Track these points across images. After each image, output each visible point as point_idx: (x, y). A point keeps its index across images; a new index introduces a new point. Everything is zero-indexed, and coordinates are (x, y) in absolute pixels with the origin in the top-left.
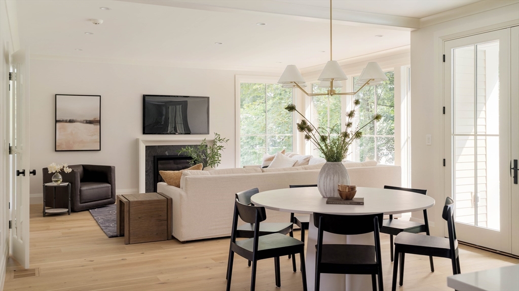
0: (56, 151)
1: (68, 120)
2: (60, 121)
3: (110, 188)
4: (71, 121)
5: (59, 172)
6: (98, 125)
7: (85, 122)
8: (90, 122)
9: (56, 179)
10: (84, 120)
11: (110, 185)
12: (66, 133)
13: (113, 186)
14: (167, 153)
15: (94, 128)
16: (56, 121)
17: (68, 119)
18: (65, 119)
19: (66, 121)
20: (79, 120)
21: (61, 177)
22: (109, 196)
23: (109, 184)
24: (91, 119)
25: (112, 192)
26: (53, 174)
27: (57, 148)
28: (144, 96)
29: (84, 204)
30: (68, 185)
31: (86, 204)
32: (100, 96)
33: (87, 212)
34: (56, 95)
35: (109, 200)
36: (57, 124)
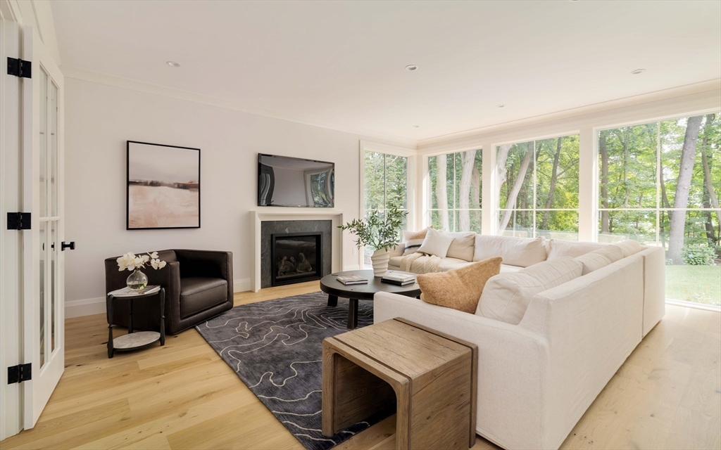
0: (128, 229)
1: (149, 182)
2: (135, 183)
3: (226, 286)
4: (153, 184)
5: (141, 269)
6: (196, 191)
7: (176, 186)
8: (185, 187)
9: (136, 283)
10: (175, 184)
11: (225, 282)
12: (145, 203)
13: (230, 282)
14: (287, 231)
15: (190, 195)
16: (129, 183)
17: (149, 180)
18: (144, 179)
19: (146, 184)
20: (168, 183)
21: (144, 277)
22: (225, 298)
23: (224, 279)
24: (186, 182)
25: (228, 292)
26: (127, 272)
27: (129, 224)
28: (260, 156)
29: (187, 319)
30: (160, 291)
31: (190, 318)
32: (199, 150)
33: (192, 331)
34: (128, 142)
35: (225, 304)
36: (131, 188)
